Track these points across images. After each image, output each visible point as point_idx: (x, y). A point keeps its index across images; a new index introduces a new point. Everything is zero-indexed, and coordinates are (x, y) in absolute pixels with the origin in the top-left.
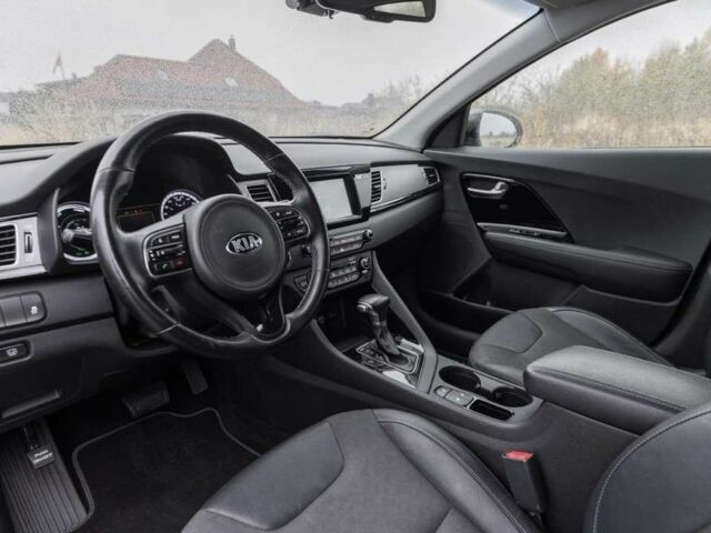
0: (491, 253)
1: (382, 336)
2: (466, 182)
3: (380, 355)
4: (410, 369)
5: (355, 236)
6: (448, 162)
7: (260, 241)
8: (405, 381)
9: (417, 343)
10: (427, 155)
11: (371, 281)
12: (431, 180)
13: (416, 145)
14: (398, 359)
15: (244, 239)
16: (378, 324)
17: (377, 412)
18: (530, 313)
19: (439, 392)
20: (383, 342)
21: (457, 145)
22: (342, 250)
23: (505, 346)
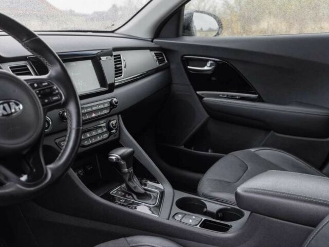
0: (208, 114)
1: (130, 180)
2: (186, 62)
3: (129, 195)
4: (154, 203)
5: (103, 104)
6: (172, 48)
7: (21, 107)
8: (149, 213)
9: (158, 183)
10: (156, 43)
11: (119, 139)
12: (160, 61)
13: (148, 36)
14: (144, 196)
15: (6, 105)
16: (126, 170)
17: (129, 239)
18: (239, 154)
19: (176, 217)
20: (131, 184)
21: (177, 35)
22: (94, 115)
23: (222, 179)
